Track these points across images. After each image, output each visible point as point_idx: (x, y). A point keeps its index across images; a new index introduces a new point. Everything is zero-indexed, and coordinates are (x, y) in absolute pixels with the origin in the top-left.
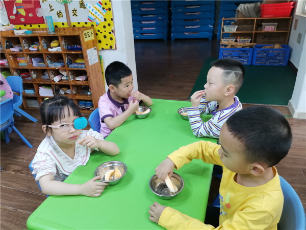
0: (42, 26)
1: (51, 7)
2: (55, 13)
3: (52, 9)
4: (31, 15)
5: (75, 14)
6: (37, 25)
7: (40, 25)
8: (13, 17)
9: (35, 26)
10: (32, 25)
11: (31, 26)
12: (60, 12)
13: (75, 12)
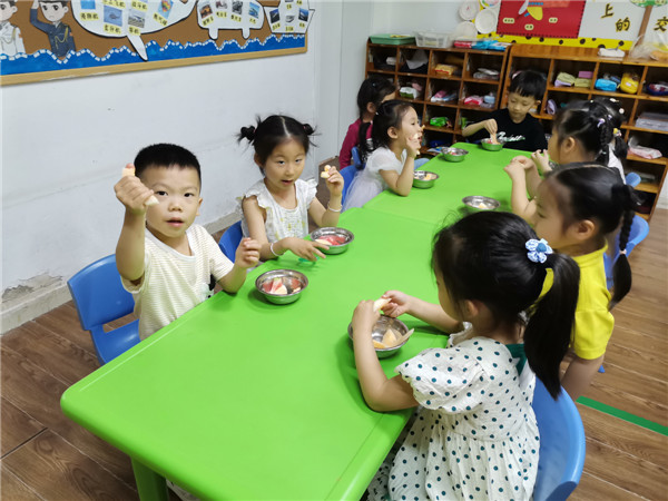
0: (568, 42)
1: (607, 10)
2: (613, 21)
3: (609, 12)
4: (553, 20)
5: (661, 27)
6: (559, 40)
7: (565, 40)
8: (509, 21)
9: (551, 42)
10: (546, 40)
11: (542, 40)
12: (626, 20)
13: (662, 23)
